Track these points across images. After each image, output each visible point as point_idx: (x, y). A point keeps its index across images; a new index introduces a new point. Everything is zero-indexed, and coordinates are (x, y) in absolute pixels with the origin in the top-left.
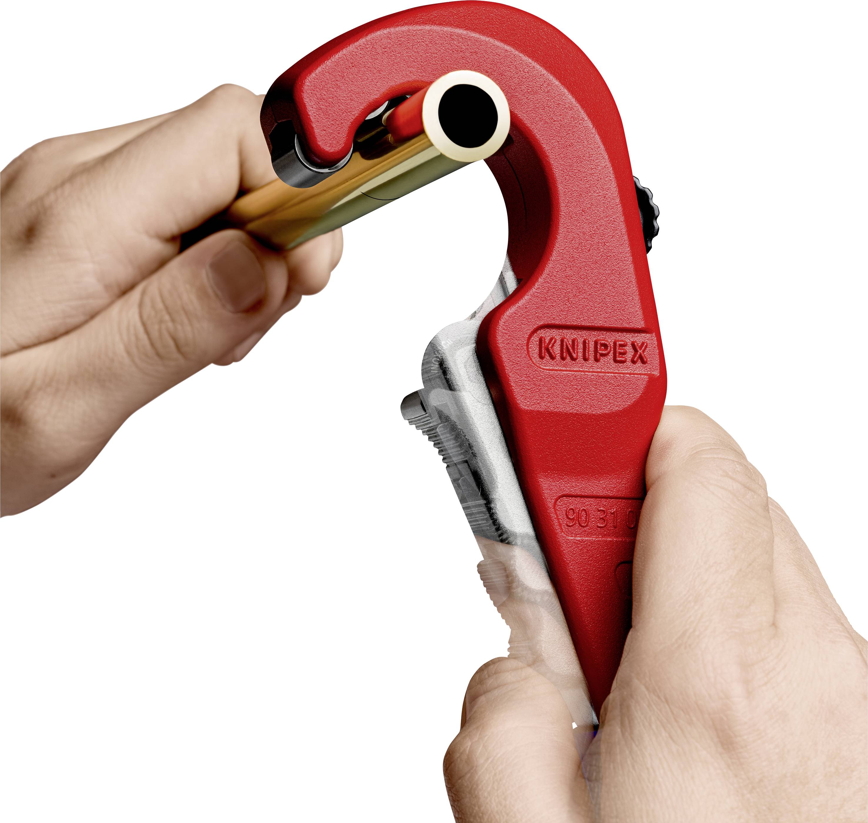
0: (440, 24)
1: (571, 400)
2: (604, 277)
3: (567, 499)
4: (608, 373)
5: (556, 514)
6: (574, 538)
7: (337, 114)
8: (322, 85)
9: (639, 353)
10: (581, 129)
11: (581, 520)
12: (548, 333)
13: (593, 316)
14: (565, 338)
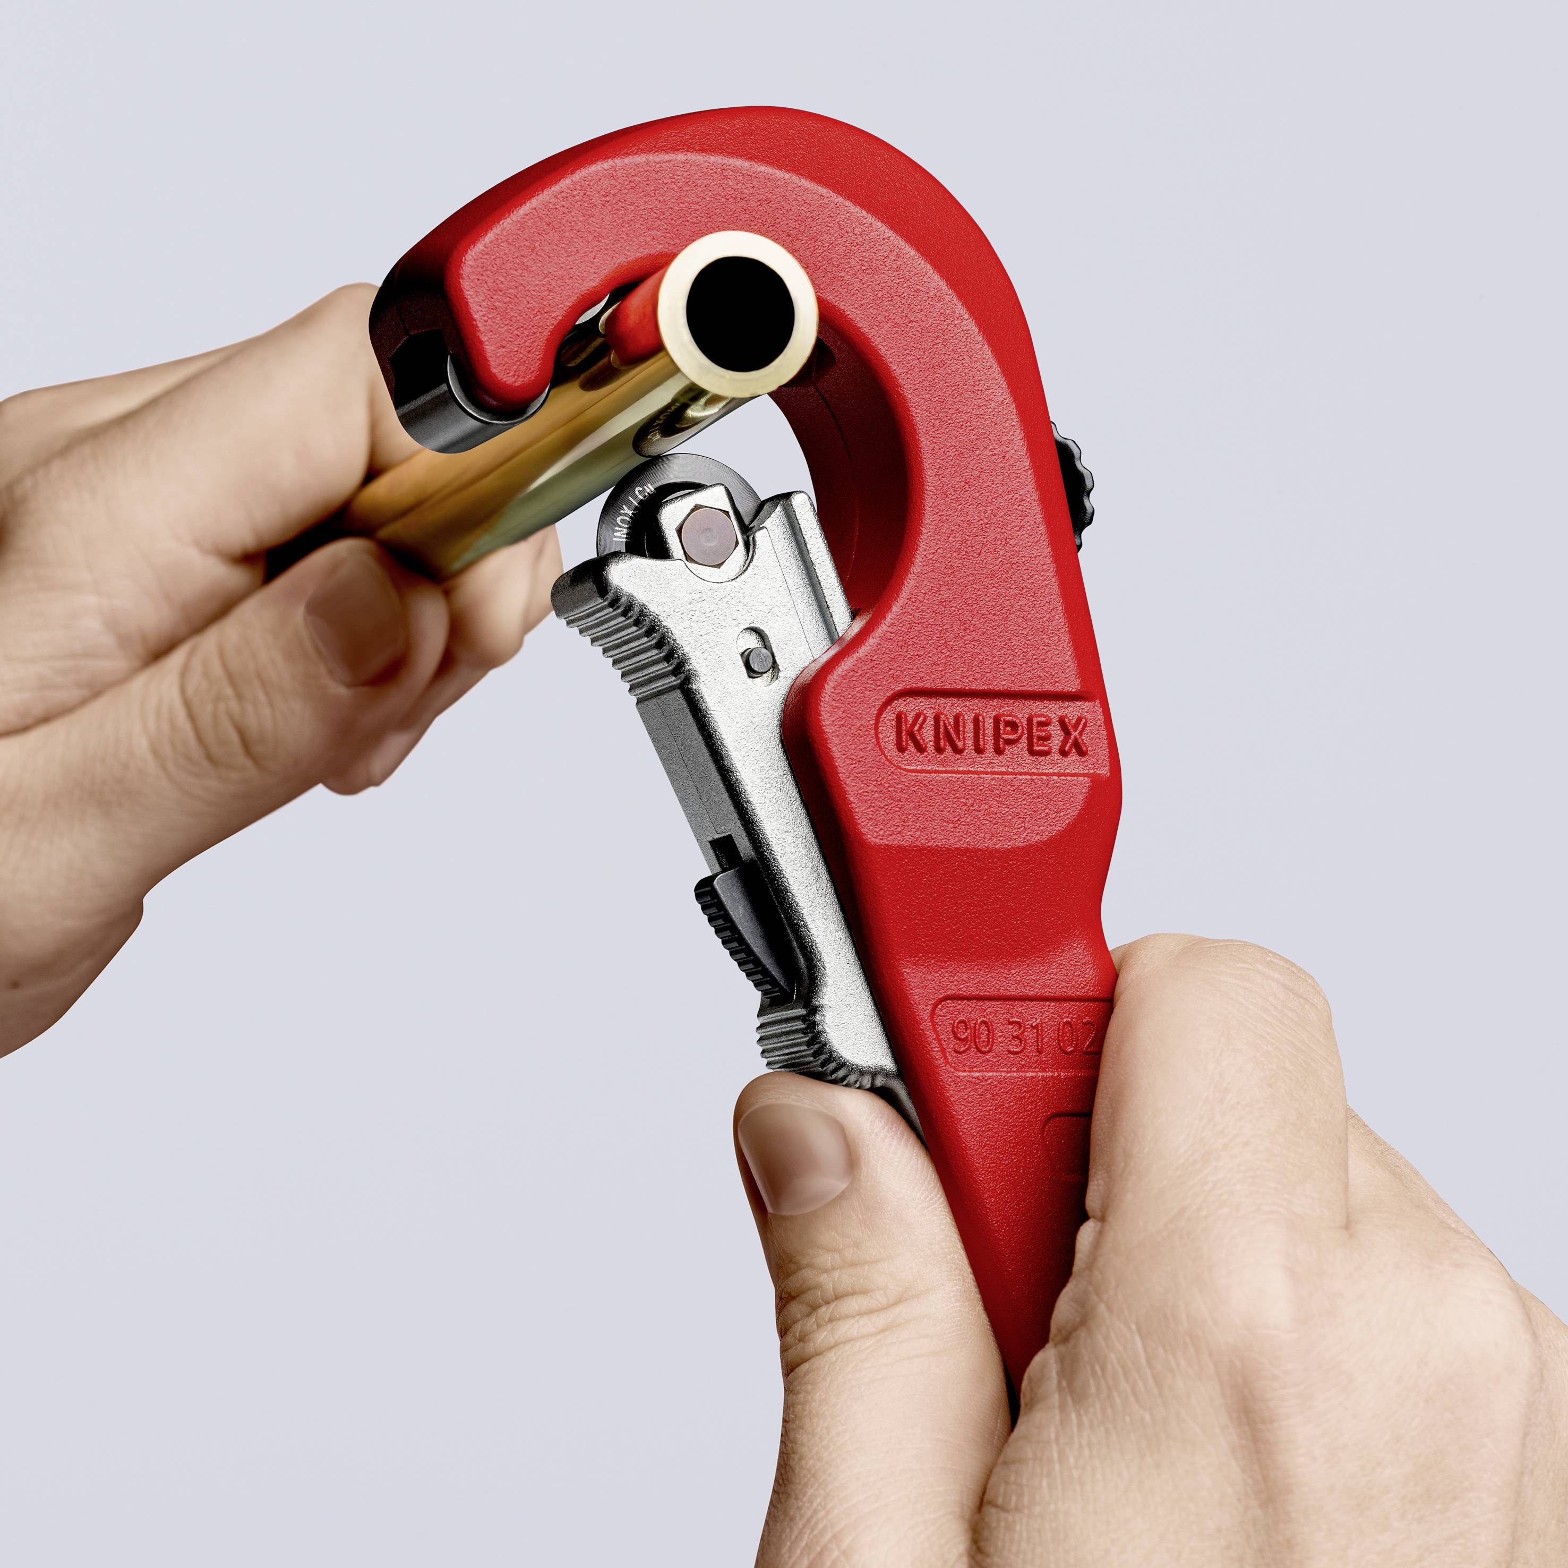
0: (702, 150)
1: (957, 825)
2: (1008, 602)
3: (954, 1003)
4: (1020, 774)
5: (935, 1030)
6: (968, 1074)
7: (524, 316)
8: (496, 264)
9: (1072, 737)
10: (959, 334)
11: (979, 1042)
12: (911, 705)
13: (991, 672)
14: (942, 714)
